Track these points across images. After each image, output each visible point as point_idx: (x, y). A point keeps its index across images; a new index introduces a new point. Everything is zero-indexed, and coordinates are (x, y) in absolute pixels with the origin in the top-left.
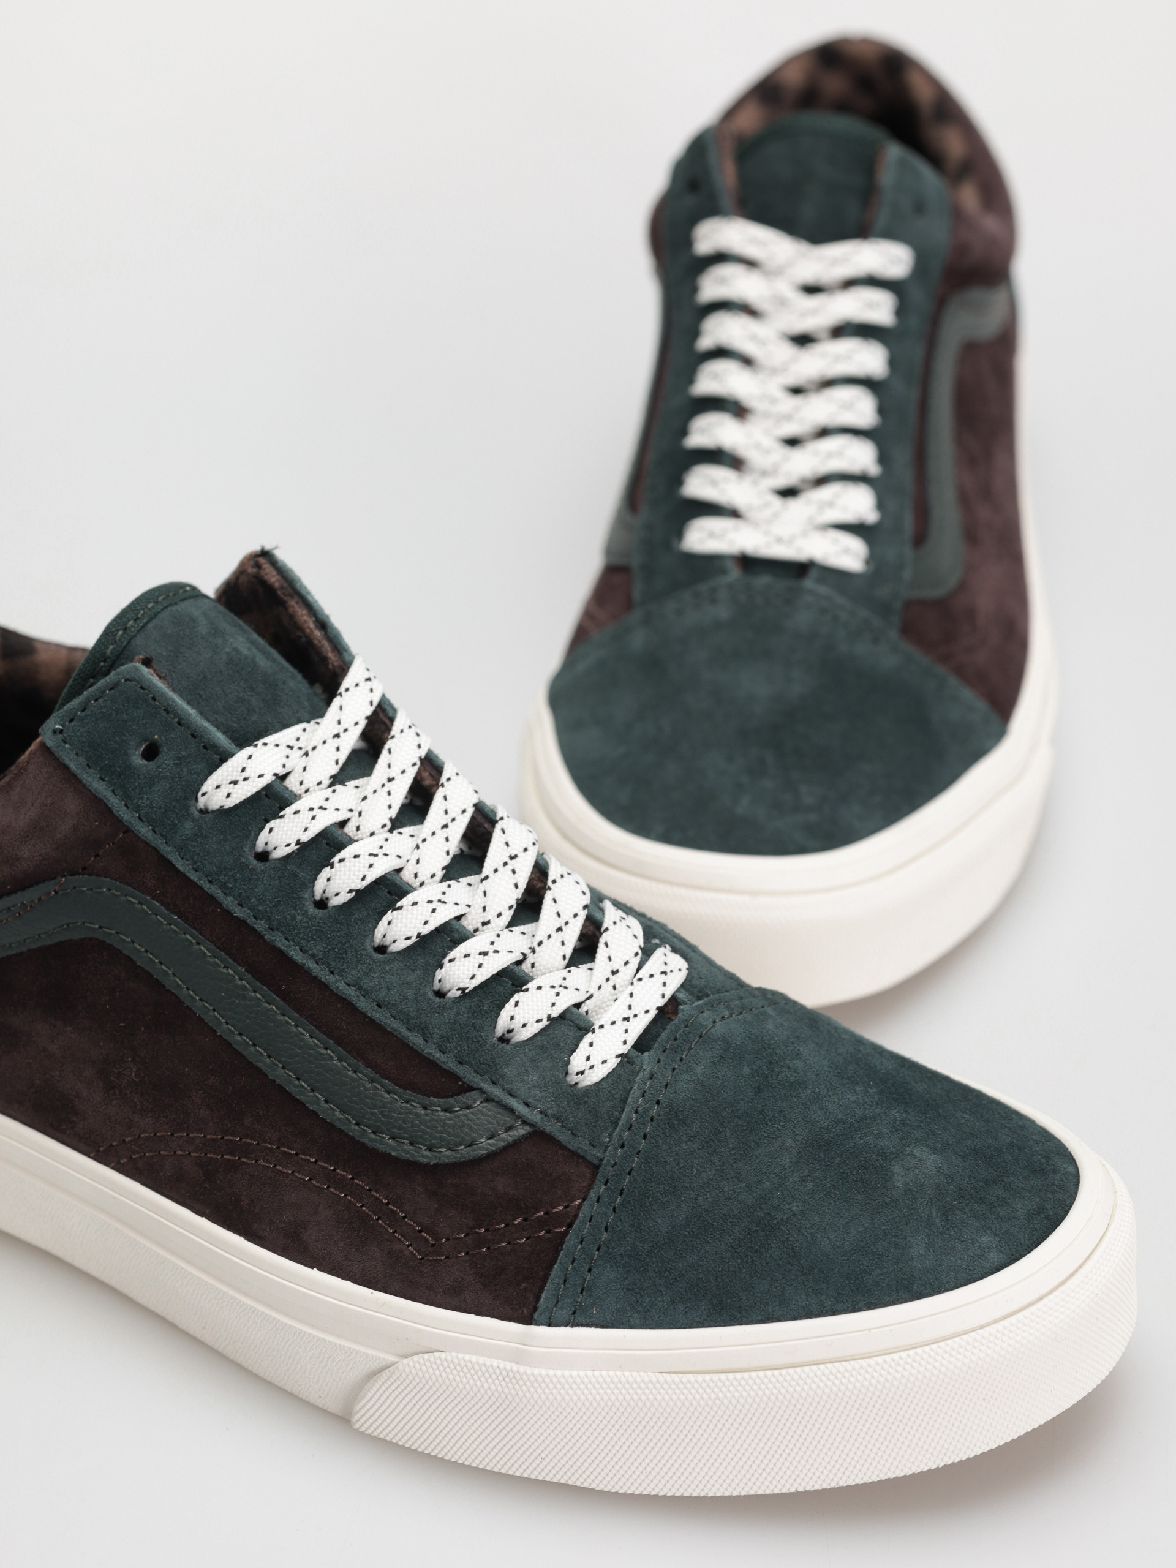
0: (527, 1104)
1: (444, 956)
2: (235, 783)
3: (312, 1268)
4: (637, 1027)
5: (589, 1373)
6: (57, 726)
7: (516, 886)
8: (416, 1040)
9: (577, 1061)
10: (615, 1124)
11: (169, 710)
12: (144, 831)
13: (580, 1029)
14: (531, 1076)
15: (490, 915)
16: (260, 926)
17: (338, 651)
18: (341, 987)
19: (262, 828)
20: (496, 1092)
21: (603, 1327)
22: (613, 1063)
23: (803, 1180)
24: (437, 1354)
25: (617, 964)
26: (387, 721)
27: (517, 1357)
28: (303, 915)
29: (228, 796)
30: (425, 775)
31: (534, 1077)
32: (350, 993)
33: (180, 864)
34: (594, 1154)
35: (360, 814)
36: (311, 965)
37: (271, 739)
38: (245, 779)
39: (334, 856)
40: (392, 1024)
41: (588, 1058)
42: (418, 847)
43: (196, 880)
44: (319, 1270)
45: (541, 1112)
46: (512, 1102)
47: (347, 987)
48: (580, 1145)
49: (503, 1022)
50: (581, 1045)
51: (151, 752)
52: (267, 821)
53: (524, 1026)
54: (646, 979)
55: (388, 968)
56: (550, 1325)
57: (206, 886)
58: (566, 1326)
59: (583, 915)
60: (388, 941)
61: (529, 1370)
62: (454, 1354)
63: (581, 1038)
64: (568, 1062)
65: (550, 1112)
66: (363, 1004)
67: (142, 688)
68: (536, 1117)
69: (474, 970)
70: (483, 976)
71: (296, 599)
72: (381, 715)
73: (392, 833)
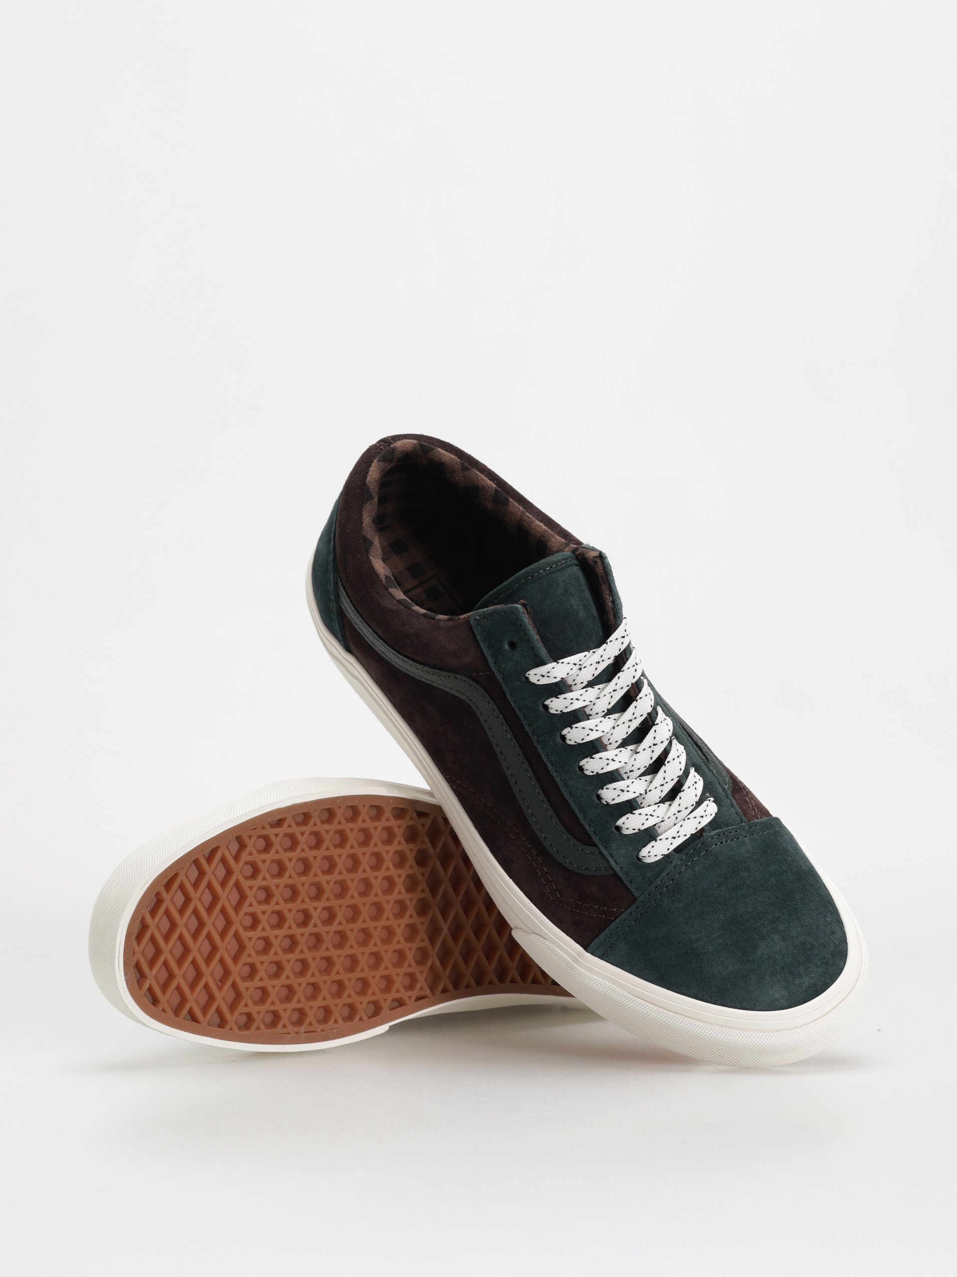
0: (616, 862)
1: (605, 785)
2: (543, 676)
3: (511, 878)
4: (678, 842)
5: (601, 980)
6: (477, 617)
7: (651, 758)
8: (581, 817)
9: (644, 852)
10: (651, 884)
11: (526, 633)
12: (499, 677)
13: (652, 837)
14: (622, 851)
15: (635, 768)
16: (534, 738)
17: (616, 618)
18: (558, 780)
19: (549, 698)
20: (605, 853)
21: (612, 964)
22: (659, 857)
23: (719, 937)
24: (546, 941)
25: (682, 808)
26: (625, 660)
27: (575, 960)
28: (553, 742)
29: (538, 680)
30: (632, 691)
31: (623, 852)
32: (561, 784)
33: (509, 697)
34: (636, 894)
35: (594, 704)
36: (549, 765)
37: (565, 660)
38: (548, 677)
39: (574, 724)
40: (573, 805)
41: (649, 852)
42: (614, 728)
43: (514, 707)
44: (513, 880)
45: (620, 868)
46: (610, 858)
47: (560, 781)
48: (632, 887)
49: (619, 823)
50: (648, 845)
51: (513, 645)
52: (552, 697)
53: (627, 829)
54: (692, 819)
55: (580, 780)
56: (592, 954)
57: (517, 711)
58: (599, 958)
59: (676, 780)
60: (585, 767)
61: (578, 968)
62: (552, 945)
63: (650, 842)
64: (640, 851)
65: (624, 869)
66: (564, 791)
67: (517, 618)
68: (618, 870)
69: (615, 796)
70: (618, 800)
71: (607, 584)
72: (624, 655)
73: (605, 718)
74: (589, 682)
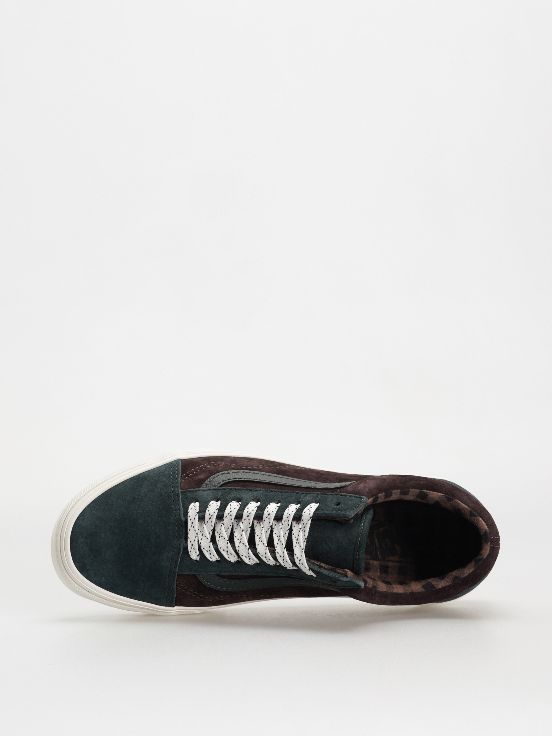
73: (270, 526)
74: (292, 530)
